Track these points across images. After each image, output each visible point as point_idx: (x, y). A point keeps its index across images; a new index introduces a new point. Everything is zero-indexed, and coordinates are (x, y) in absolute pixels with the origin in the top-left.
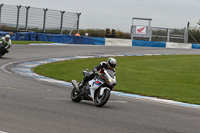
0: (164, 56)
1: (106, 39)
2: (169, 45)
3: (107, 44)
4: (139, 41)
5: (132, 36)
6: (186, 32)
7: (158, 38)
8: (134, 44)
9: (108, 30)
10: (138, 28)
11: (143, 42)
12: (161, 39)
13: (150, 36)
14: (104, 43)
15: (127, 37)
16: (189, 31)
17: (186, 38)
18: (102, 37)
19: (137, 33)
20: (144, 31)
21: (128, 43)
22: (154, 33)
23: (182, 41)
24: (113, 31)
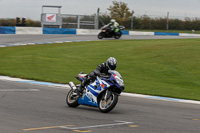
0: (74, 43)
1: (17, 28)
2: (79, 31)
3: (17, 33)
4: (50, 29)
5: (42, 24)
6: (96, 18)
7: (69, 25)
8: (44, 32)
9: (18, 19)
10: (48, 16)
11: (53, 29)
12: (72, 26)
13: (60, 23)
14: (14, 31)
15: (37, 25)
16: (100, 17)
17: (96, 24)
18: (13, 25)
19: (47, 21)
20: (54, 19)
21: (39, 31)
22: (64, 20)
23: (92, 27)
24: (24, 19)
